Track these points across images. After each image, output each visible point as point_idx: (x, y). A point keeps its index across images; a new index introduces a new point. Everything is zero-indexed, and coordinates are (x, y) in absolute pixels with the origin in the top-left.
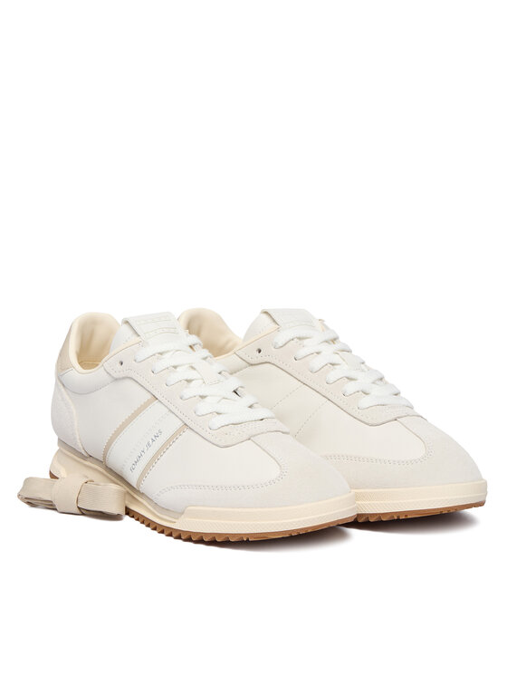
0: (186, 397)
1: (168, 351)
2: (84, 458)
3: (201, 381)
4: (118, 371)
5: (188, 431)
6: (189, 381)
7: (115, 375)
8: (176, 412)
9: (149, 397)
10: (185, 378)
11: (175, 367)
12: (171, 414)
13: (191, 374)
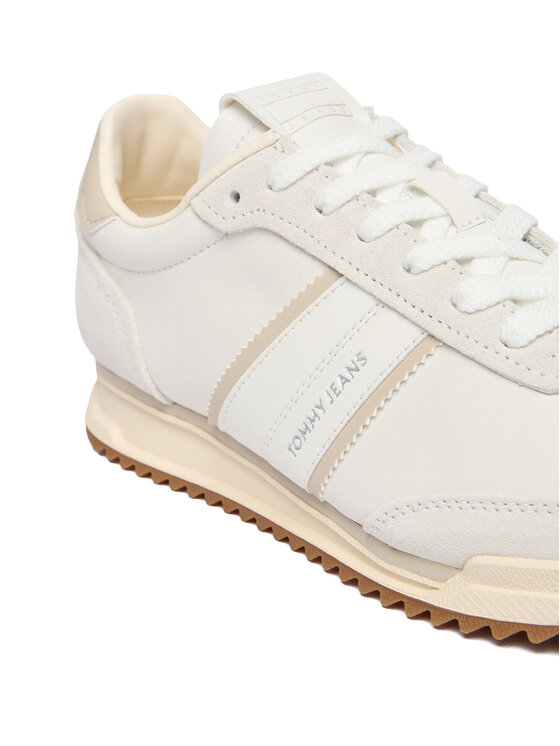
0: (420, 265)
1: (345, 158)
2: (161, 407)
3: (445, 222)
4: (231, 216)
5: (439, 353)
6: (416, 224)
7: (225, 226)
8: (398, 303)
9: (319, 271)
10: (408, 218)
11: (373, 193)
12: (385, 313)
13: (418, 207)
